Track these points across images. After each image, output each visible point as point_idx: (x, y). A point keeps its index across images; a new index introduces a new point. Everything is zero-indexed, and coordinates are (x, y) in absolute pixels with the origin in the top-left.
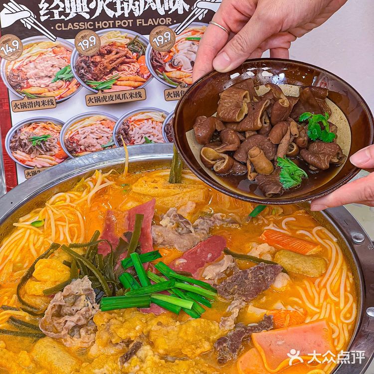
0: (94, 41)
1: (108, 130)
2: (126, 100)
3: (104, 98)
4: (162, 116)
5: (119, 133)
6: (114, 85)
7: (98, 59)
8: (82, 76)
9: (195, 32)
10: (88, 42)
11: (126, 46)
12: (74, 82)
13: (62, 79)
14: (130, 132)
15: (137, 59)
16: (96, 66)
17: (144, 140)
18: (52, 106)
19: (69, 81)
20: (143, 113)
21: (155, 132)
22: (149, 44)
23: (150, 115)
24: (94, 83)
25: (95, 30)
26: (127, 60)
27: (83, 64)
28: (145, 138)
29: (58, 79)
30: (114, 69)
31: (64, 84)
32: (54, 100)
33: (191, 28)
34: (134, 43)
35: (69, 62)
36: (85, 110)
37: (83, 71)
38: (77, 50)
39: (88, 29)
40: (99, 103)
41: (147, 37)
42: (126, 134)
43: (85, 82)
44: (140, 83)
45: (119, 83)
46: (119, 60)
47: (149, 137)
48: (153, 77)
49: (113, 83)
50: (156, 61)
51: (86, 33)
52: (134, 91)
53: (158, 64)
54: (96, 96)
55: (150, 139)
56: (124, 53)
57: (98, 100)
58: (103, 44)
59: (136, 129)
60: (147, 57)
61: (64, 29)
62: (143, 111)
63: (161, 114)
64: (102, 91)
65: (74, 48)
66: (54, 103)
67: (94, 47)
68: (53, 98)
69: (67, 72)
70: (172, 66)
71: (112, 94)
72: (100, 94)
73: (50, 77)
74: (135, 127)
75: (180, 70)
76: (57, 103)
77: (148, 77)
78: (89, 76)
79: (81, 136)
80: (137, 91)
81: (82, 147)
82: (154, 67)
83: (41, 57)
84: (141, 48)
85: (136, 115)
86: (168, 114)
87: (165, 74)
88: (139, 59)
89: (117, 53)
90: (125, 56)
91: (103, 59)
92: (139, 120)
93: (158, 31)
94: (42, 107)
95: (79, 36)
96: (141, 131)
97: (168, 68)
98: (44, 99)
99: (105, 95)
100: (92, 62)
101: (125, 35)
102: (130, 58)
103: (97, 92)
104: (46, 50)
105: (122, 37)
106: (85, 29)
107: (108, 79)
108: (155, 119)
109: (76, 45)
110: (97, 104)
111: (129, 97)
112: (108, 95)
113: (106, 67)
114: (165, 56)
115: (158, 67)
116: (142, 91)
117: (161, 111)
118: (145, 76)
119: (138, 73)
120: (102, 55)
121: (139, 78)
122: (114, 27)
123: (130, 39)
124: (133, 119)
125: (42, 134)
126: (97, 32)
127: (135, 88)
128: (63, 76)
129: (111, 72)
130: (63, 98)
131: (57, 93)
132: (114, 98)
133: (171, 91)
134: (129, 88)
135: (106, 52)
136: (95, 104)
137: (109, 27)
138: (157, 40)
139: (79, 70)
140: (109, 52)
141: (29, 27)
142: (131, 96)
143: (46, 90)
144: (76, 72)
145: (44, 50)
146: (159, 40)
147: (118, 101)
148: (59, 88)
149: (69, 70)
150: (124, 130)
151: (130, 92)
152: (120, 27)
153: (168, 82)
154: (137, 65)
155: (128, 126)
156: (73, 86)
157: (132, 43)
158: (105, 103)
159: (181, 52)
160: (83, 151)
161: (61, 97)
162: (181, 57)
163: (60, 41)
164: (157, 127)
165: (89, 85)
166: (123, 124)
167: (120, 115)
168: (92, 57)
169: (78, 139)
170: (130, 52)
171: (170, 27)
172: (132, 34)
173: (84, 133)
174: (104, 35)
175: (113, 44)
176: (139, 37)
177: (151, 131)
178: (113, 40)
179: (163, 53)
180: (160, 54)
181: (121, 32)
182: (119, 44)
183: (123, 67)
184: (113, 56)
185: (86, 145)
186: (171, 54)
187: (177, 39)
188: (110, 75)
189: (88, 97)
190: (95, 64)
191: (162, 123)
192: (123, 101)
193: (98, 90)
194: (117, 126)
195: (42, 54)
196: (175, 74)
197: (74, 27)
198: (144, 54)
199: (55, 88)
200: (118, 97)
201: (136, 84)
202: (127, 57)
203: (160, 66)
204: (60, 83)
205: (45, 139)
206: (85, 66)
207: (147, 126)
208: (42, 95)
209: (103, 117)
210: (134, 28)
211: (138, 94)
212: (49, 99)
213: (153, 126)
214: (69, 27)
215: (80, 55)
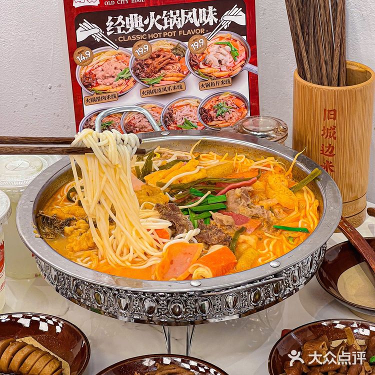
0: (147, 48)
1: (157, 115)
2: (171, 92)
3: (155, 91)
4: (198, 102)
5: (165, 117)
6: (161, 80)
7: (150, 61)
8: (138, 75)
9: (221, 38)
10: (143, 50)
11: (171, 51)
12: (132, 79)
13: (122, 78)
14: (174, 116)
15: (179, 60)
16: (148, 67)
17: (184, 120)
18: (115, 99)
19: (128, 79)
20: (183, 100)
21: (192, 114)
22: (188, 49)
23: (189, 101)
24: (146, 80)
25: (148, 40)
26: (172, 61)
27: (138, 66)
28: (185, 119)
29: (120, 78)
30: (162, 68)
31: (124, 81)
32: (116, 94)
33: (219, 35)
34: (177, 49)
35: (128, 65)
36: (140, 100)
37: (138, 71)
38: (134, 56)
39: (143, 39)
40: (150, 95)
41: (186, 43)
42: (171, 117)
43: (140, 80)
44: (181, 78)
45: (165, 79)
46: (165, 62)
47: (188, 118)
48: (191, 73)
49: (161, 79)
50: (193, 61)
51: (141, 43)
52: (176, 85)
53: (195, 63)
54: (148, 89)
55: (188, 119)
56: (169, 56)
57: (149, 92)
58: (153, 50)
59: (178, 113)
60: (186, 58)
61: (124, 40)
62: (183, 99)
63: (197, 100)
64: (153, 86)
65: (132, 54)
66: (117, 97)
67: (147, 53)
68: (116, 93)
69: (126, 73)
70: (205, 64)
71: (160, 88)
72: (151, 88)
73: (113, 77)
74: (177, 111)
75: (210, 67)
76: (119, 96)
77: (187, 73)
78: (143, 74)
79: (136, 120)
80: (179, 84)
81: (138, 129)
82: (192, 66)
83: (107, 63)
84: (182, 52)
85: (178, 102)
86: (201, 100)
87: (199, 70)
88: (181, 60)
89: (164, 56)
90: (170, 58)
91: (154, 62)
92: (181, 106)
93: (194, 38)
94: (108, 100)
95: (136, 45)
96: (182, 114)
97: (201, 66)
98: (109, 94)
99: (155, 88)
100: (146, 64)
101: (170, 43)
102: (174, 60)
103: (149, 86)
104: (110, 57)
105: (168, 45)
106: (140, 40)
107: (157, 76)
108: (192, 104)
109: (133, 52)
110: (149, 95)
111: (172, 89)
112: (157, 88)
113: (156, 68)
114: (200, 57)
115: (195, 66)
116: (183, 84)
117: (196, 98)
118: (185, 73)
119: (179, 71)
120: (152, 58)
121: (180, 74)
122: (162, 37)
123: (174, 45)
124: (176, 105)
125: (107, 121)
126: (149, 42)
127: (178, 82)
128: (123, 76)
129: (159, 71)
130: (123, 92)
131: (119, 89)
132: (162, 91)
133: (204, 83)
134: (173, 82)
135: (156, 56)
136: (147, 95)
137: (158, 38)
138: (193, 46)
139: (135, 71)
140: (158, 56)
141: (98, 40)
142: (174, 88)
143: (111, 87)
144: (133, 73)
145: (108, 57)
146: (195, 45)
147: (165, 92)
148: (120, 85)
149: (127, 71)
150: (170, 114)
151: (173, 85)
152: (167, 37)
153: (202, 76)
154: (179, 65)
155: (172, 111)
156: (131, 83)
157: (176, 48)
158: (155, 94)
159: (212, 54)
160: (138, 132)
161: (121, 92)
162: (211, 57)
163: (121, 49)
164: (193, 111)
165: (142, 82)
166: (169, 109)
167: (166, 103)
168: (145, 60)
169: (134, 123)
170: (173, 55)
171: (204, 35)
172: (176, 42)
173: (139, 118)
174: (154, 43)
175: (161, 50)
176: (180, 44)
177: (189, 113)
178: (162, 47)
179: (198, 55)
180: (196, 56)
181: (167, 41)
182: (165, 50)
183: (168, 67)
184: (161, 59)
185: (141, 127)
186: (204, 55)
187: (208, 44)
188: (159, 73)
189: (142, 91)
190: (148, 65)
191: (197, 107)
192: (169, 92)
193: (150, 85)
194: (164, 111)
195: (108, 60)
196: (207, 70)
197: (132, 39)
198: (184, 56)
199: (117, 85)
200: (165, 89)
201: (178, 79)
202: (171, 59)
203: (196, 65)
204: (121, 81)
205: (109, 125)
206: (140, 68)
207: (186, 110)
208: (108, 91)
209: (153, 105)
210: (177, 37)
211: (180, 86)
212: (113, 94)
213: (191, 110)
214: (128, 39)
215: (136, 59)
